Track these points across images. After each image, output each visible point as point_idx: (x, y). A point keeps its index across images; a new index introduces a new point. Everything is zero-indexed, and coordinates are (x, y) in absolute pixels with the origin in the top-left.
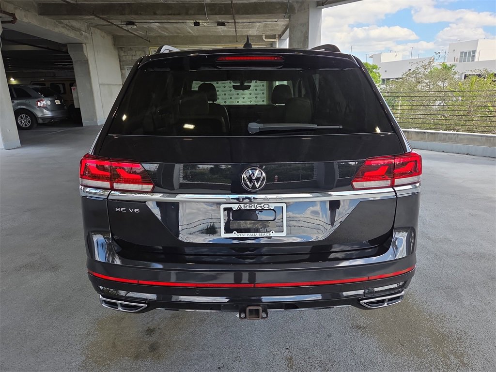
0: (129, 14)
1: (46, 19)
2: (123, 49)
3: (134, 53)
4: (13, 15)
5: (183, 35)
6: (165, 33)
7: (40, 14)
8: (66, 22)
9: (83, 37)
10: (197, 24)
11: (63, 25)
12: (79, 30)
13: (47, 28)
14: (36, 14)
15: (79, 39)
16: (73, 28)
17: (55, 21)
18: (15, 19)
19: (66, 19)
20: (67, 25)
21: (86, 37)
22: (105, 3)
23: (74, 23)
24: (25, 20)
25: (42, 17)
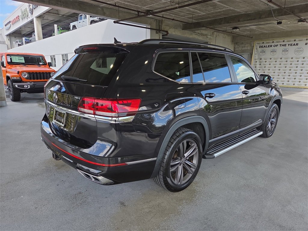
0: (224, 24)
1: (186, 31)
2: (238, 44)
3: (244, 46)
4: (167, 32)
5: (280, 31)
6: (265, 31)
7: (183, 29)
8: (199, 31)
9: (208, 38)
10: (279, 23)
11: (195, 34)
12: (206, 35)
13: (185, 36)
14: (181, 29)
15: (205, 40)
16: (202, 35)
17: (191, 32)
18: (168, 33)
19: (198, 30)
20: (198, 33)
21: (210, 39)
22: (213, 19)
23: (204, 32)
24: (174, 33)
25: (184, 30)
